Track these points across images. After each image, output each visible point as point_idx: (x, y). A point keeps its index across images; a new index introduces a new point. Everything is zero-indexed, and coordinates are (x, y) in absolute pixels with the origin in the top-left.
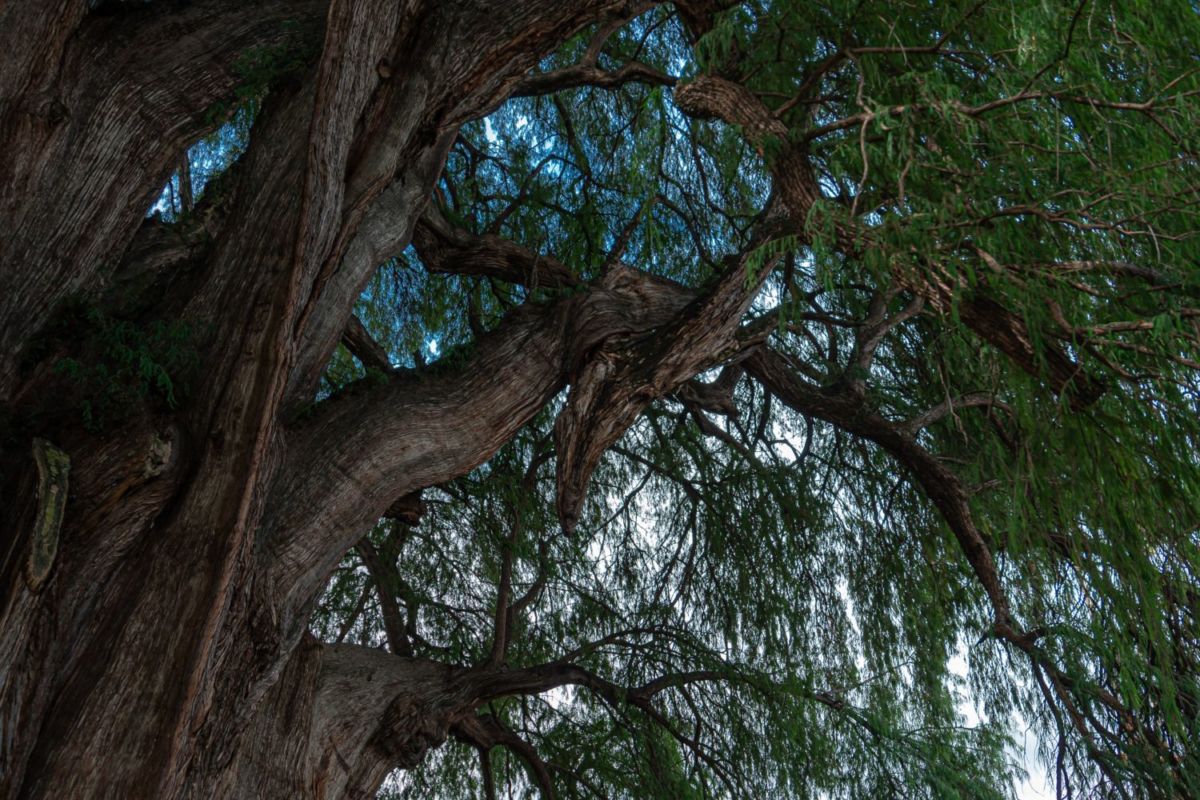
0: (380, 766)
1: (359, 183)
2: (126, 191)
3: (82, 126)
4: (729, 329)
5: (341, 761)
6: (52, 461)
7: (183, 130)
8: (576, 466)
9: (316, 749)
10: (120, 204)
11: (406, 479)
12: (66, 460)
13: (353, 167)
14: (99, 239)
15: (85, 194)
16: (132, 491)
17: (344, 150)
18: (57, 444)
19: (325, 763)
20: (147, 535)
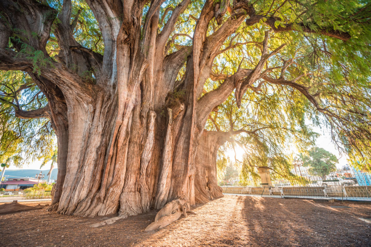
0: (218, 145)
1: (201, 66)
2: (173, 77)
3: (167, 71)
4: (259, 73)
5: (213, 145)
6: (170, 110)
7: (178, 68)
8: (239, 98)
9: (209, 144)
10: (173, 79)
11: (215, 105)
12: (171, 110)
13: (200, 65)
14: (171, 84)
15: (168, 79)
16: (180, 113)
17: (198, 62)
18: (170, 108)
19: (211, 146)
20: (183, 118)
